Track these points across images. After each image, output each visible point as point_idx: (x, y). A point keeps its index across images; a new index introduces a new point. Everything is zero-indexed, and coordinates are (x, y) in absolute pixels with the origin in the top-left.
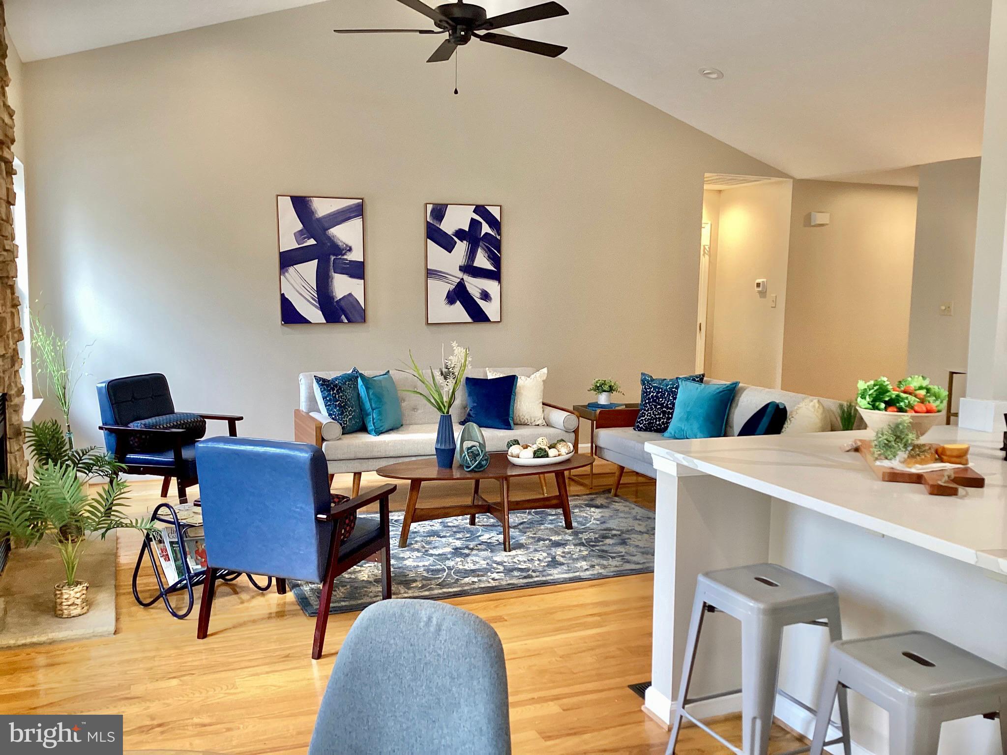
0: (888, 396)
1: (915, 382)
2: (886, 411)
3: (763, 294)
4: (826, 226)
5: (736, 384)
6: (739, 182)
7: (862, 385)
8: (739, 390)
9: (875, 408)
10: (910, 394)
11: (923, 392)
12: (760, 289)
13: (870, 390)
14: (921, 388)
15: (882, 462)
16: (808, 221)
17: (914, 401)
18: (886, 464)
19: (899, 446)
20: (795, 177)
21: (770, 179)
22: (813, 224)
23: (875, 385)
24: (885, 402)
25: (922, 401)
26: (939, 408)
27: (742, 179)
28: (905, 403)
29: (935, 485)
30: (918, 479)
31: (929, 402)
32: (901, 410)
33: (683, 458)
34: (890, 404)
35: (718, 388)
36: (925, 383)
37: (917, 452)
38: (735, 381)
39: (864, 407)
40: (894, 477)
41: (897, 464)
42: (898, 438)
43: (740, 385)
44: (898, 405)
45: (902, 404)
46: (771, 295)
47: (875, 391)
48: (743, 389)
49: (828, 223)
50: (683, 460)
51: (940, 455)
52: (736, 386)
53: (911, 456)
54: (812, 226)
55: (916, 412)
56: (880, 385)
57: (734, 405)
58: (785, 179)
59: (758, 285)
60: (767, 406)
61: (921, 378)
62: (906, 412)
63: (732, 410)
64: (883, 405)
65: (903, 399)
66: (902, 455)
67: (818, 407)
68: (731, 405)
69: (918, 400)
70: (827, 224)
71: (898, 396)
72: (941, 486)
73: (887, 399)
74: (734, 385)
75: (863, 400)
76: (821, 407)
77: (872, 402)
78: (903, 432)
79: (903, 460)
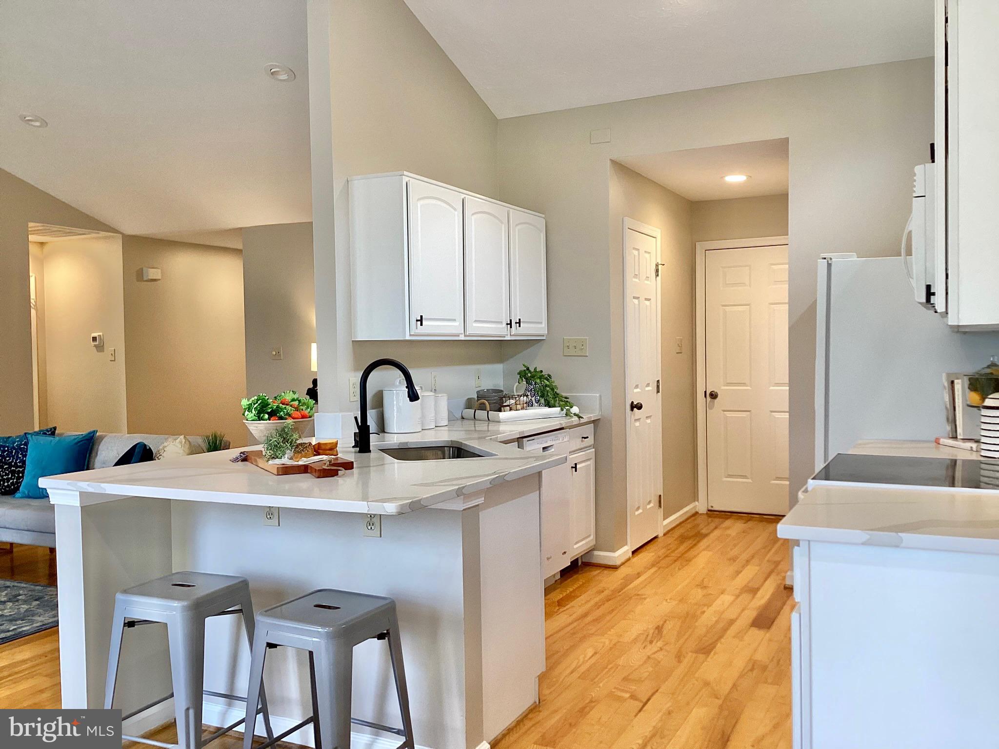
0: (270, 408)
1: (289, 397)
2: (270, 420)
3: (100, 348)
4: (159, 282)
5: (94, 432)
6: (65, 235)
7: (245, 403)
8: (97, 439)
9: (260, 419)
10: (287, 405)
11: (296, 403)
12: (97, 343)
13: (254, 404)
14: (293, 400)
15: (274, 461)
16: (140, 275)
17: (291, 410)
18: (277, 461)
19: (286, 445)
20: (125, 232)
21: (98, 233)
22: (145, 279)
23: (258, 400)
24: (268, 413)
25: (297, 409)
26: (311, 414)
27: (68, 231)
28: (284, 412)
29: (321, 470)
30: (305, 469)
31: (302, 410)
32: (281, 418)
33: (88, 485)
34: (273, 414)
35: (75, 439)
36: (295, 396)
37: (300, 449)
38: (92, 430)
39: (251, 420)
40: (286, 470)
41: (286, 460)
42: (285, 440)
43: (98, 434)
44: (278, 414)
45: (282, 413)
46: (109, 349)
47: (259, 404)
48: (102, 438)
49: (160, 278)
50: (88, 487)
51: (318, 450)
52: (94, 435)
53: (295, 452)
54: (146, 281)
55: (294, 418)
56: (262, 399)
57: (93, 454)
58: (112, 234)
59: (94, 339)
60: (134, 448)
61: (291, 392)
62: (286, 419)
63: (92, 460)
64: (266, 416)
65: (282, 410)
66: (289, 453)
67: (185, 442)
68: (90, 456)
69: (293, 409)
70: (160, 280)
71: (278, 407)
72: (326, 469)
73: (269, 411)
74: (92, 434)
75: (250, 413)
76: (187, 442)
77: (257, 414)
78: (289, 434)
79: (290, 457)
